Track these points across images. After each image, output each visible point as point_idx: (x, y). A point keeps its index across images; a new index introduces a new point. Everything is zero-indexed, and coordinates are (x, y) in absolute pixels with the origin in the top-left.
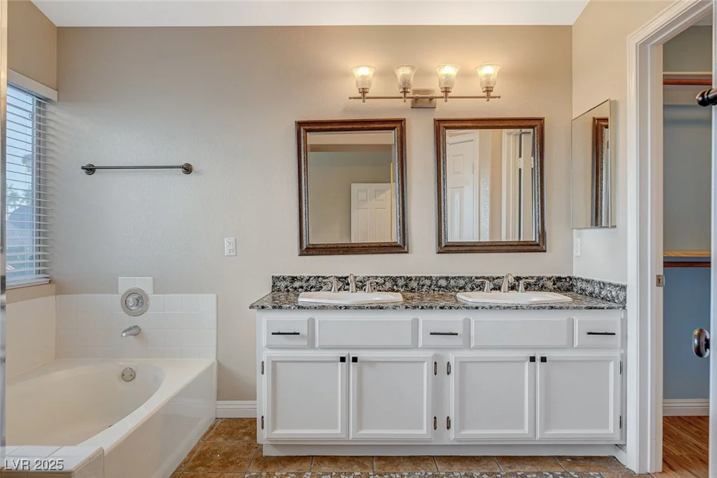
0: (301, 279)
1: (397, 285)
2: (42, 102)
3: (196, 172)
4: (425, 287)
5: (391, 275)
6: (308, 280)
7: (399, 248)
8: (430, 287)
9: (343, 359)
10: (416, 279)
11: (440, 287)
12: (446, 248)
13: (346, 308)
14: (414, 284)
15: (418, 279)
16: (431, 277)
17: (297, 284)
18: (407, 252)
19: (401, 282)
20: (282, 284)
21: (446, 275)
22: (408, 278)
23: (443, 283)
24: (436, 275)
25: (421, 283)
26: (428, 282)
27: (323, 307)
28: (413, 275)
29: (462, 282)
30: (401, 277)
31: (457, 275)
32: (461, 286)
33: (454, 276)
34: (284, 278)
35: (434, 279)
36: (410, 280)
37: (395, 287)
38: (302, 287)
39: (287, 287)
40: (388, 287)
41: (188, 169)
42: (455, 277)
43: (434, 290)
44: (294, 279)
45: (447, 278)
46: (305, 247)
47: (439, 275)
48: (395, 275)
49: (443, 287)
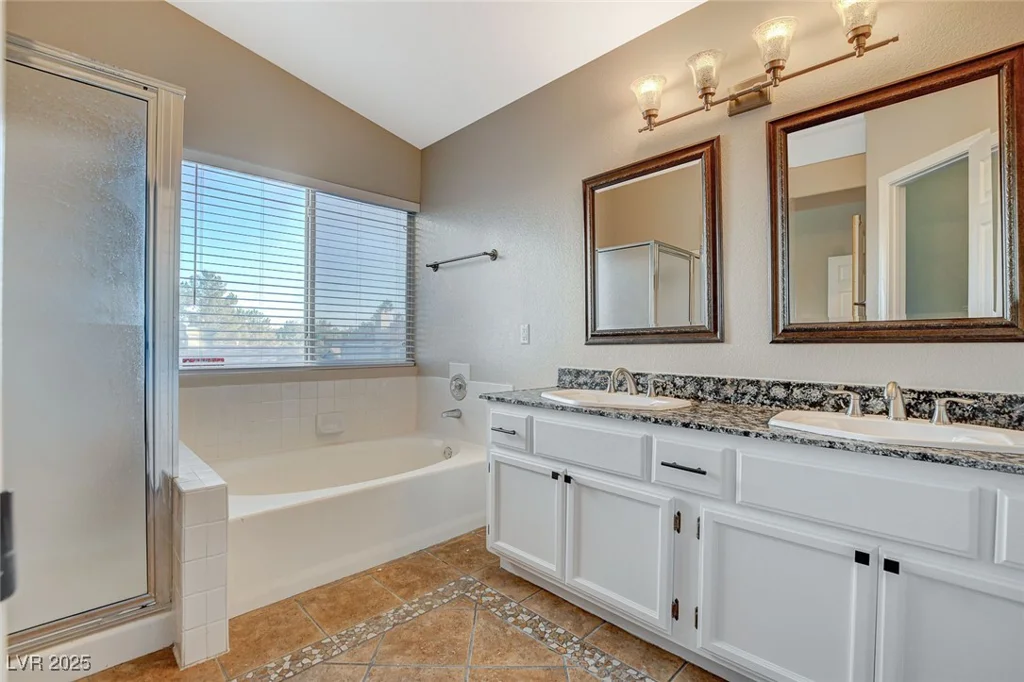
0: (586, 374)
1: (702, 390)
2: (411, 215)
3: (501, 257)
4: (747, 397)
5: (694, 375)
6: (593, 376)
7: (713, 332)
8: (755, 397)
9: (555, 476)
10: (732, 383)
11: (774, 399)
12: (790, 335)
14: (729, 391)
15: (736, 383)
16: (758, 381)
17: (581, 379)
18: (721, 341)
19: (709, 387)
20: (568, 379)
21: (786, 381)
22: (723, 382)
23: (780, 392)
24: (767, 379)
25: (741, 390)
26: (753, 390)
28: (728, 377)
29: (816, 395)
30: (709, 378)
31: (807, 382)
32: (814, 400)
33: (800, 382)
34: (570, 372)
35: (764, 384)
36: (723, 385)
37: (700, 393)
38: (586, 384)
39: (571, 382)
40: (689, 392)
41: (494, 256)
42: (802, 385)
43: (763, 404)
44: (578, 373)
45: (787, 386)
46: (590, 334)
47: (772, 380)
48: (699, 375)
49: (779, 400)
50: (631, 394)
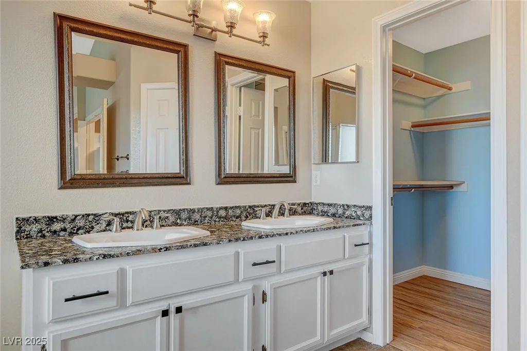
0: (64, 220)
1: (180, 219)
4: (207, 219)
5: (174, 208)
6: (73, 220)
7: (181, 179)
8: (211, 218)
9: (165, 313)
10: (199, 211)
11: (220, 218)
12: (225, 179)
13: (167, 249)
14: (197, 216)
15: (201, 210)
16: (212, 208)
17: (57, 226)
18: (189, 184)
19: (184, 215)
20: (34, 228)
21: (225, 206)
22: (193, 211)
23: (223, 213)
24: (217, 206)
25: (204, 215)
26: (209, 213)
27: (138, 252)
28: (196, 207)
29: (238, 212)
30: (184, 209)
31: (234, 205)
32: (238, 215)
33: (232, 206)
34: (36, 220)
35: (215, 210)
36: (193, 212)
37: (178, 221)
38: (64, 230)
39: (41, 231)
40: (171, 221)
42: (233, 207)
43: (215, 221)
44: (51, 220)
45: (226, 209)
46: (68, 178)
47: (219, 206)
48: (178, 208)
49: (223, 218)
50: (138, 230)
